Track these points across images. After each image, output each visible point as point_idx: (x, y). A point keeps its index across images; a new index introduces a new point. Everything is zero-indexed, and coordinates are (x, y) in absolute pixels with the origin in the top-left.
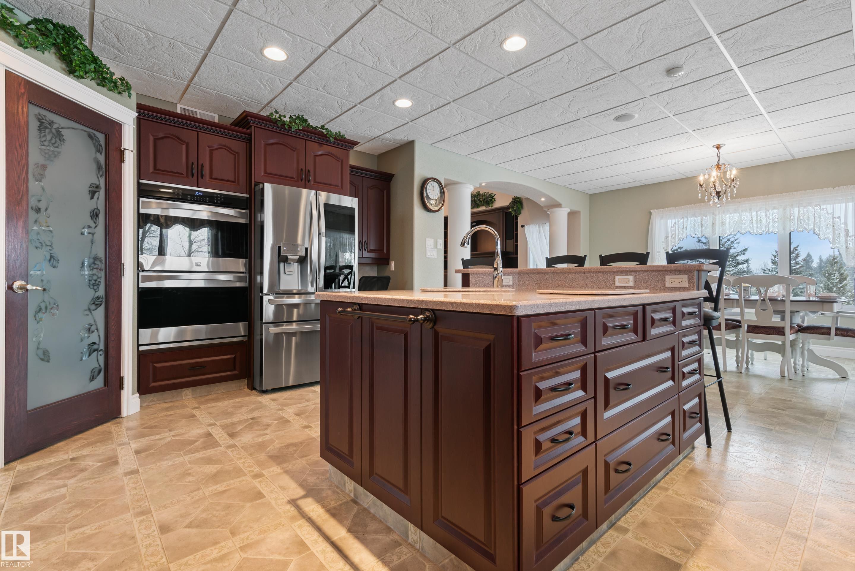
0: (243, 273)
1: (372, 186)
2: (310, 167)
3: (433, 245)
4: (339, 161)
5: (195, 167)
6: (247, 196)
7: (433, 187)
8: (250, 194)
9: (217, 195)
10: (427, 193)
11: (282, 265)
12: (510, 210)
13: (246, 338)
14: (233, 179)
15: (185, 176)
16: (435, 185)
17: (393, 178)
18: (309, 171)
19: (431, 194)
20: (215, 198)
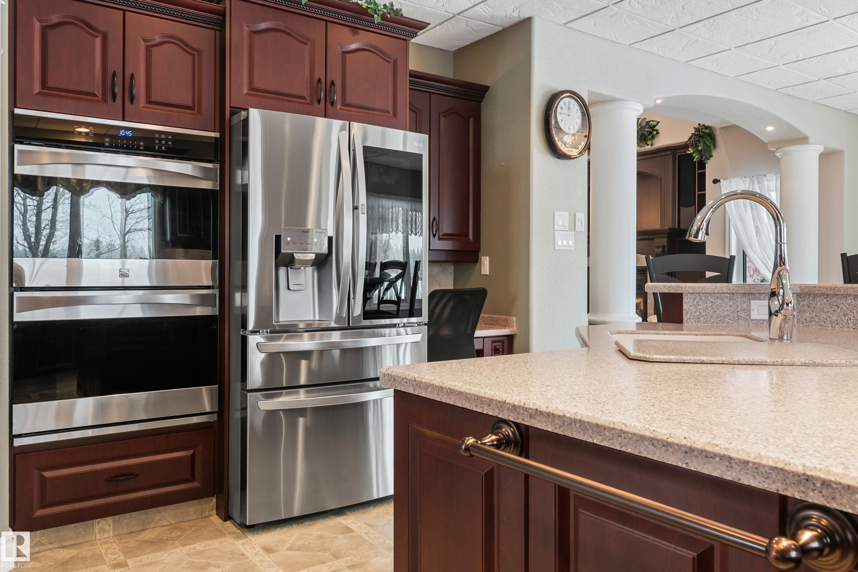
0: (208, 287)
1: (446, 111)
2: (335, 75)
3: (567, 223)
4: (389, 62)
5: (118, 80)
6: (217, 135)
7: (569, 108)
8: (222, 131)
9: (160, 136)
10: (556, 122)
11: (282, 271)
12: (691, 151)
13: (214, 417)
14: (189, 103)
15: (100, 98)
16: (572, 104)
17: (486, 95)
18: (333, 83)
19: (564, 122)
20: (157, 141)
